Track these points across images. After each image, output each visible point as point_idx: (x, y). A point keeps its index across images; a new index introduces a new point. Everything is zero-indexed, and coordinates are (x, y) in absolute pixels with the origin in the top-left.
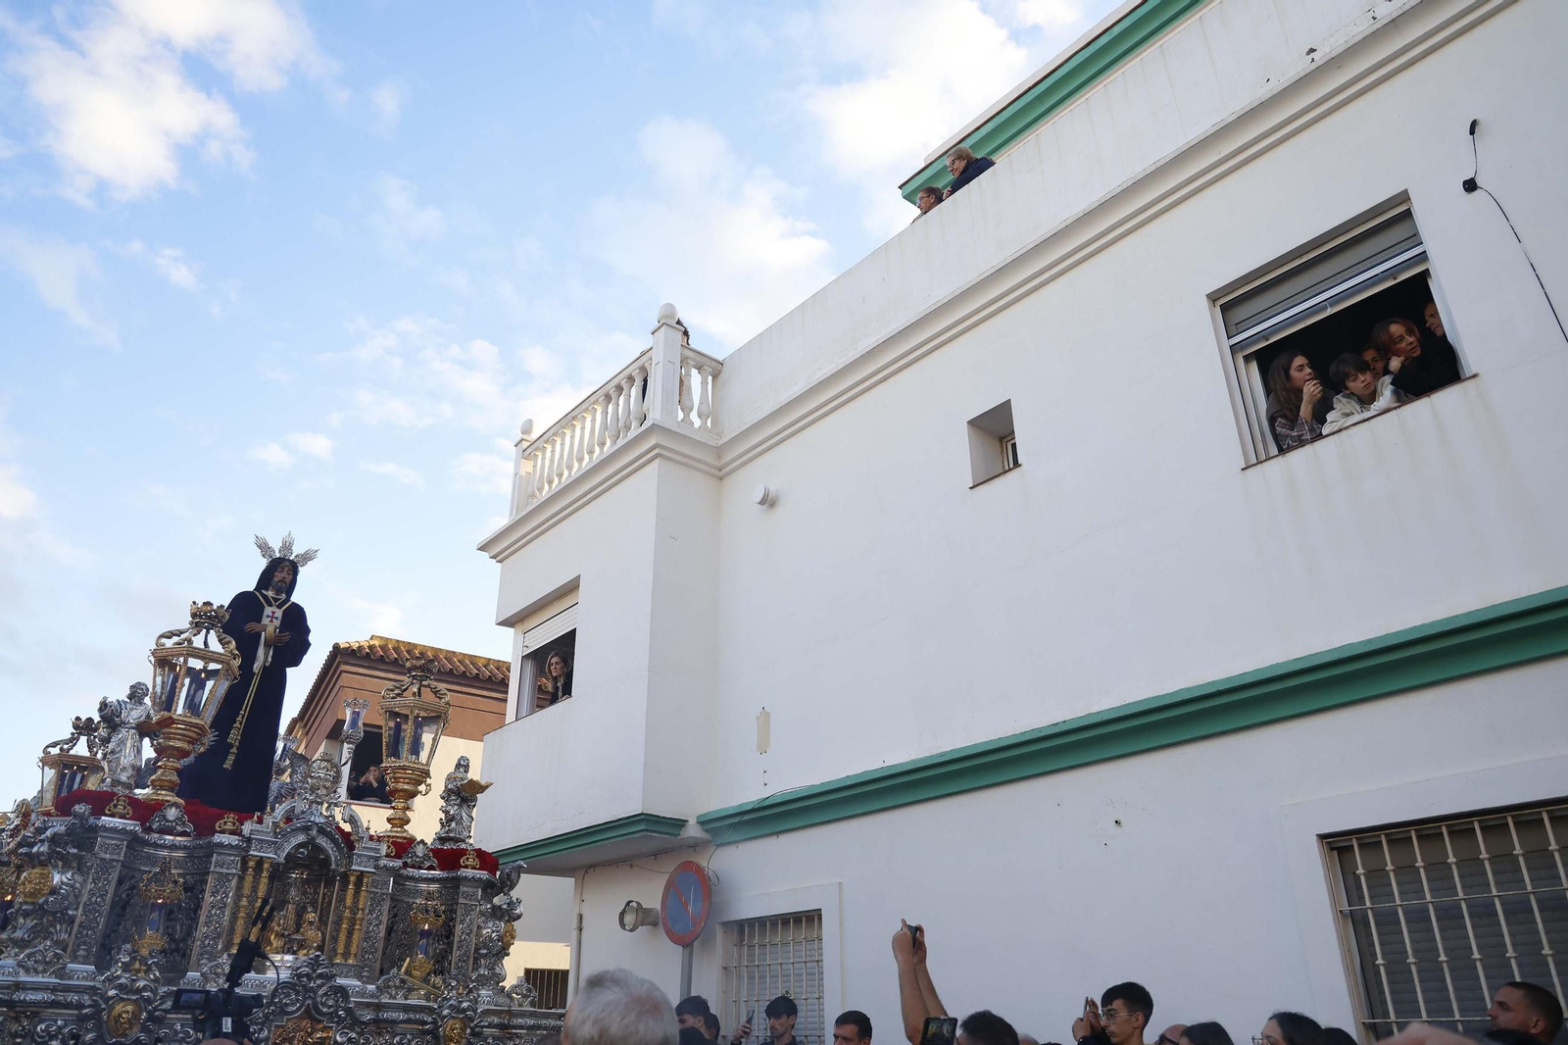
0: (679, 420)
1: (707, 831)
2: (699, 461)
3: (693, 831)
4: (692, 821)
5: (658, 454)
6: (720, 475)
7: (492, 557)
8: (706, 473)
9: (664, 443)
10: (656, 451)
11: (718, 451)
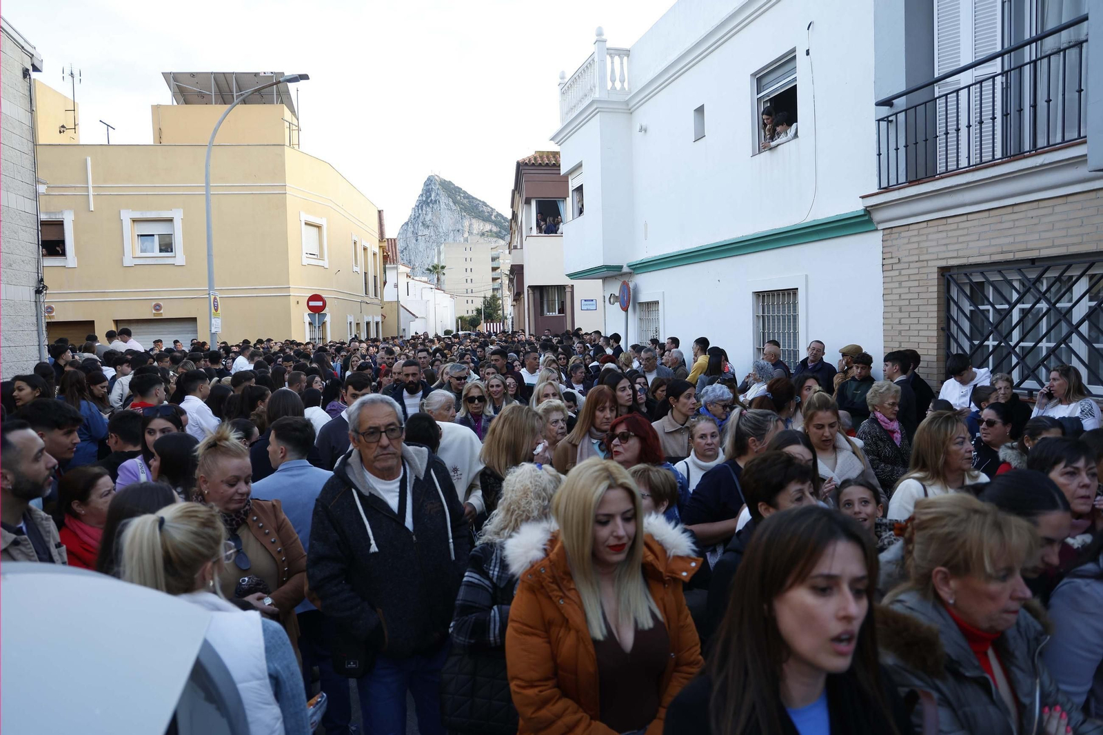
0: (609, 88)
1: (632, 269)
2: (618, 109)
3: (625, 269)
4: (625, 266)
5: (598, 111)
6: (630, 112)
7: (557, 143)
8: (624, 113)
9: (600, 106)
10: (597, 110)
11: (627, 103)
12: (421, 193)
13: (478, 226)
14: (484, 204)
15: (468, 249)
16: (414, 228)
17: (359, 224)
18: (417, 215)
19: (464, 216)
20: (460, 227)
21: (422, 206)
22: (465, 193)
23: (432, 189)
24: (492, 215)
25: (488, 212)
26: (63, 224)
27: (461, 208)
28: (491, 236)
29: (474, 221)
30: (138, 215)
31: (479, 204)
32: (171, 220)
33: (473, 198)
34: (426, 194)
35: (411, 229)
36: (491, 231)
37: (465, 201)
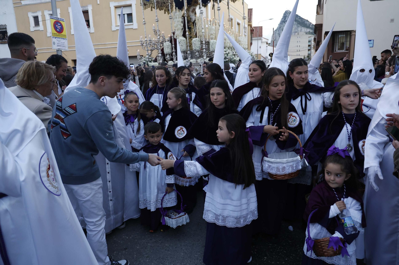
12: (282, 18)
13: (305, 30)
14: (307, 21)
15: (299, 37)
16: (279, 31)
17: (235, 10)
18: (280, 27)
19: (299, 26)
20: (297, 31)
21: (282, 23)
22: (300, 17)
23: (286, 16)
24: (310, 25)
25: (309, 24)
26: (88, 12)
27: (298, 23)
28: (310, 34)
29: (303, 28)
30: (117, 4)
31: (305, 21)
32: (130, 6)
33: (303, 19)
34: (284, 18)
35: (277, 32)
36: (309, 32)
37: (300, 20)
